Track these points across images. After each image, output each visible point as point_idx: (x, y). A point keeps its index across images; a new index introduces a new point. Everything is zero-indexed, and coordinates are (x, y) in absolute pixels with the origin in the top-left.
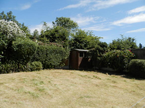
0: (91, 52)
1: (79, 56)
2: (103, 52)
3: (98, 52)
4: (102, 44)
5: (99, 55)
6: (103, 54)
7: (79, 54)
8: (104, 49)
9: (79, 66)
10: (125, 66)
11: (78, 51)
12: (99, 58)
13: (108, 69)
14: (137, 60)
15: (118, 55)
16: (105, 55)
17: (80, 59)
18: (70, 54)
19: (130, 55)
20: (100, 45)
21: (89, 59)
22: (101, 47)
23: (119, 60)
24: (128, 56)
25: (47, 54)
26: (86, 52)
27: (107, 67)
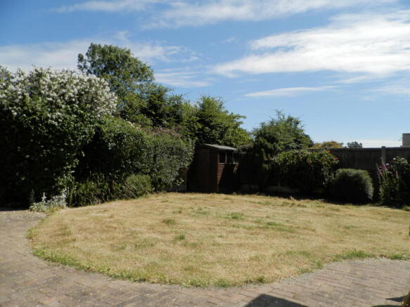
0: (245, 153)
1: (219, 160)
2: (273, 152)
3: (264, 154)
4: (270, 136)
5: (266, 159)
6: (272, 157)
7: (219, 156)
8: (274, 146)
9: (218, 183)
10: (325, 181)
11: (218, 148)
12: (266, 166)
13: (279, 188)
14: (350, 170)
15: (309, 161)
16: (278, 159)
17: (221, 166)
18: (195, 155)
19: (332, 160)
20: (265, 138)
21: (235, 169)
22: (268, 141)
23: (311, 170)
24: (329, 163)
25: (155, 157)
26: (232, 151)
27: (277, 185)
